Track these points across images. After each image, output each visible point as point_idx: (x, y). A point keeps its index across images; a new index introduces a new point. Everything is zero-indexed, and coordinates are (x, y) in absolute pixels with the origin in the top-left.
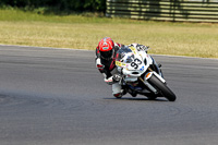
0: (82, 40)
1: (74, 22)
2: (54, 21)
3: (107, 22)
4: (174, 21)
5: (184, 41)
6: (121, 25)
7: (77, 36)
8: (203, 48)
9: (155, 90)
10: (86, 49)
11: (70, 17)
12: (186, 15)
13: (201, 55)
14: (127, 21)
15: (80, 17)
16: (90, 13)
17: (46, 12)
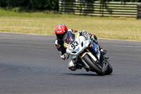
0: (43, 29)
1: (38, 17)
2: (25, 16)
3: (59, 17)
4: (103, 16)
5: (109, 29)
6: (68, 19)
7: (39, 26)
8: (121, 34)
11: (35, 14)
12: (110, 12)
13: (120, 38)
14: (72, 16)
15: (42, 13)
16: (48, 11)
17: (20, 11)
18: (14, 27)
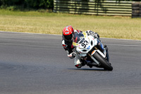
0: (38, 27)
2: (20, 15)
3: (54, 15)
4: (97, 15)
5: (104, 28)
6: (63, 18)
7: (34, 25)
8: (116, 32)
9: (98, 63)
10: (41, 33)
11: (30, 12)
12: (105, 11)
13: (115, 37)
14: (67, 15)
15: (36, 12)
16: (43, 10)
17: (15, 10)
18: (9, 26)
